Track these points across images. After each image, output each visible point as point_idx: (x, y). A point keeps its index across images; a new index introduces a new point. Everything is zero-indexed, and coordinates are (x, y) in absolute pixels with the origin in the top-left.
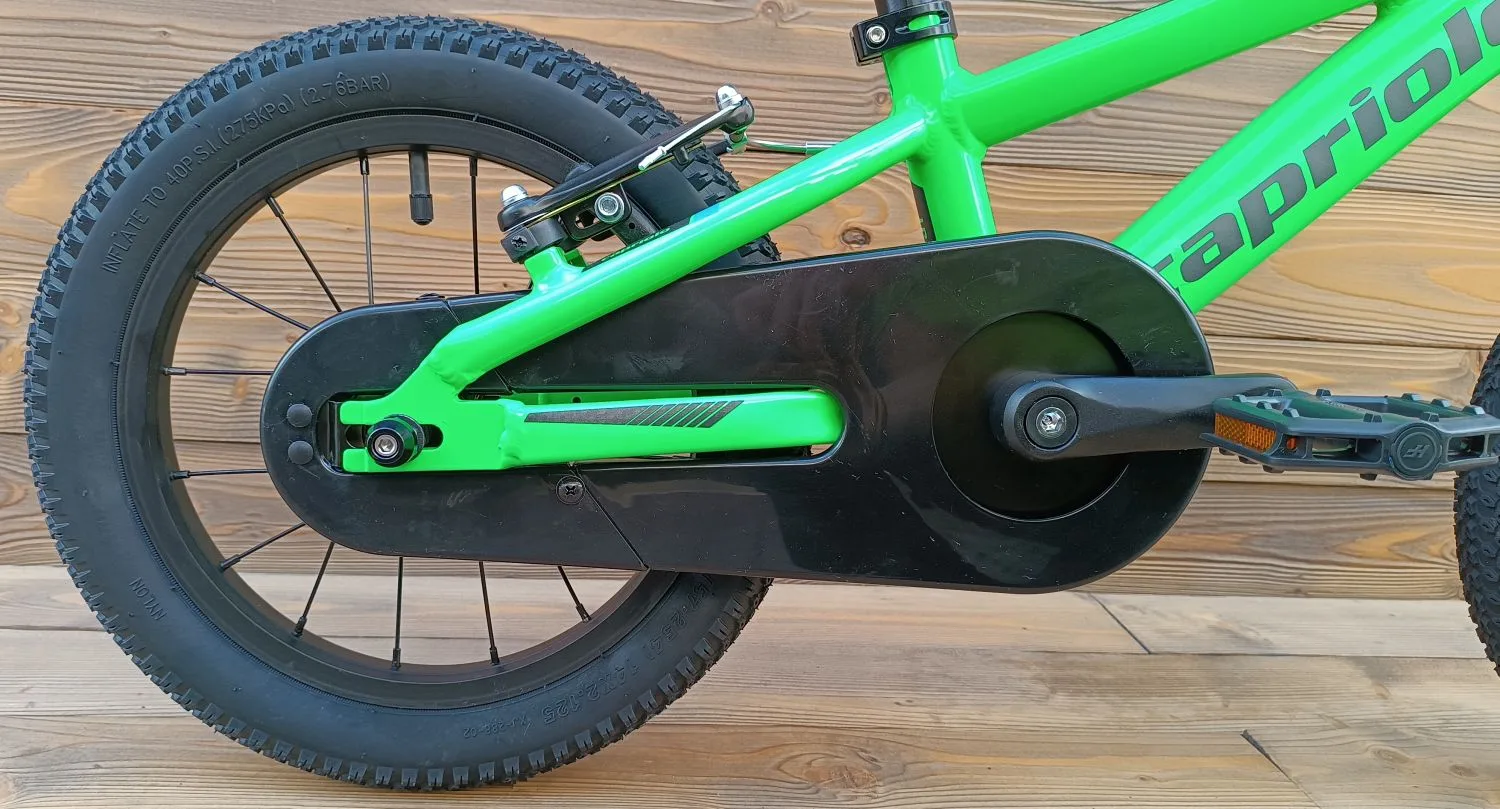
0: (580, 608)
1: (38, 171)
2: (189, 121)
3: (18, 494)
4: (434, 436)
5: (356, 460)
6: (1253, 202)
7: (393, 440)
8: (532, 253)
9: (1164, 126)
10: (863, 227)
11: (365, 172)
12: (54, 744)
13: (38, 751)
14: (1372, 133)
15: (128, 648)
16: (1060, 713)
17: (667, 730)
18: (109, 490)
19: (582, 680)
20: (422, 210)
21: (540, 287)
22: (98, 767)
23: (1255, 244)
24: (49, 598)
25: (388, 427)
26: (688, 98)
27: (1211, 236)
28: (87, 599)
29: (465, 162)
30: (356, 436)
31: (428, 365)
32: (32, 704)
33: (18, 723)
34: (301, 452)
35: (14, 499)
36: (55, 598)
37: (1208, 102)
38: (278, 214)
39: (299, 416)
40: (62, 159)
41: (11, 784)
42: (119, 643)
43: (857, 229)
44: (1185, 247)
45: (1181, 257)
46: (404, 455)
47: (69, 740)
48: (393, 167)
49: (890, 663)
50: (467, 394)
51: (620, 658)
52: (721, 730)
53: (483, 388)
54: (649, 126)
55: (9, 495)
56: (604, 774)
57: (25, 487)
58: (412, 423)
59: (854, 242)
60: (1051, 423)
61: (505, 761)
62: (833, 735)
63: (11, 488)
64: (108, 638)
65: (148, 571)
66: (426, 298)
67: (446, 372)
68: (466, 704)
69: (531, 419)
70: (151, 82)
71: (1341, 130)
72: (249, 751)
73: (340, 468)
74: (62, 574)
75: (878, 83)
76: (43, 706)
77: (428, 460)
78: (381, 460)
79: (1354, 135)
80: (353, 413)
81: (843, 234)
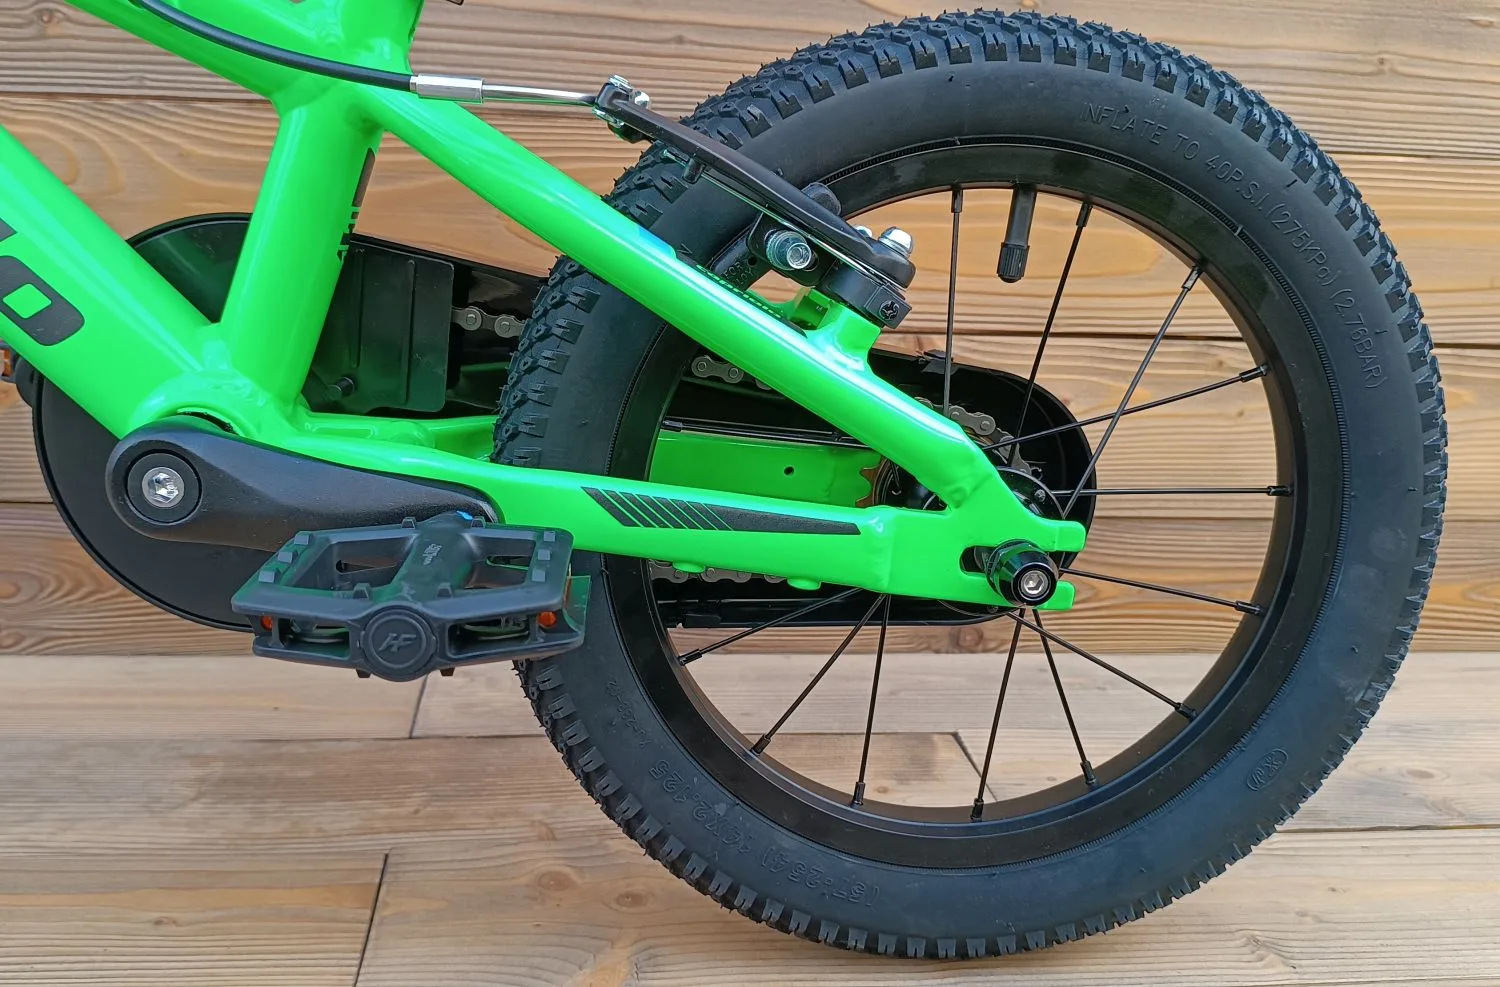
9: (444, 46)
37: (500, 10)
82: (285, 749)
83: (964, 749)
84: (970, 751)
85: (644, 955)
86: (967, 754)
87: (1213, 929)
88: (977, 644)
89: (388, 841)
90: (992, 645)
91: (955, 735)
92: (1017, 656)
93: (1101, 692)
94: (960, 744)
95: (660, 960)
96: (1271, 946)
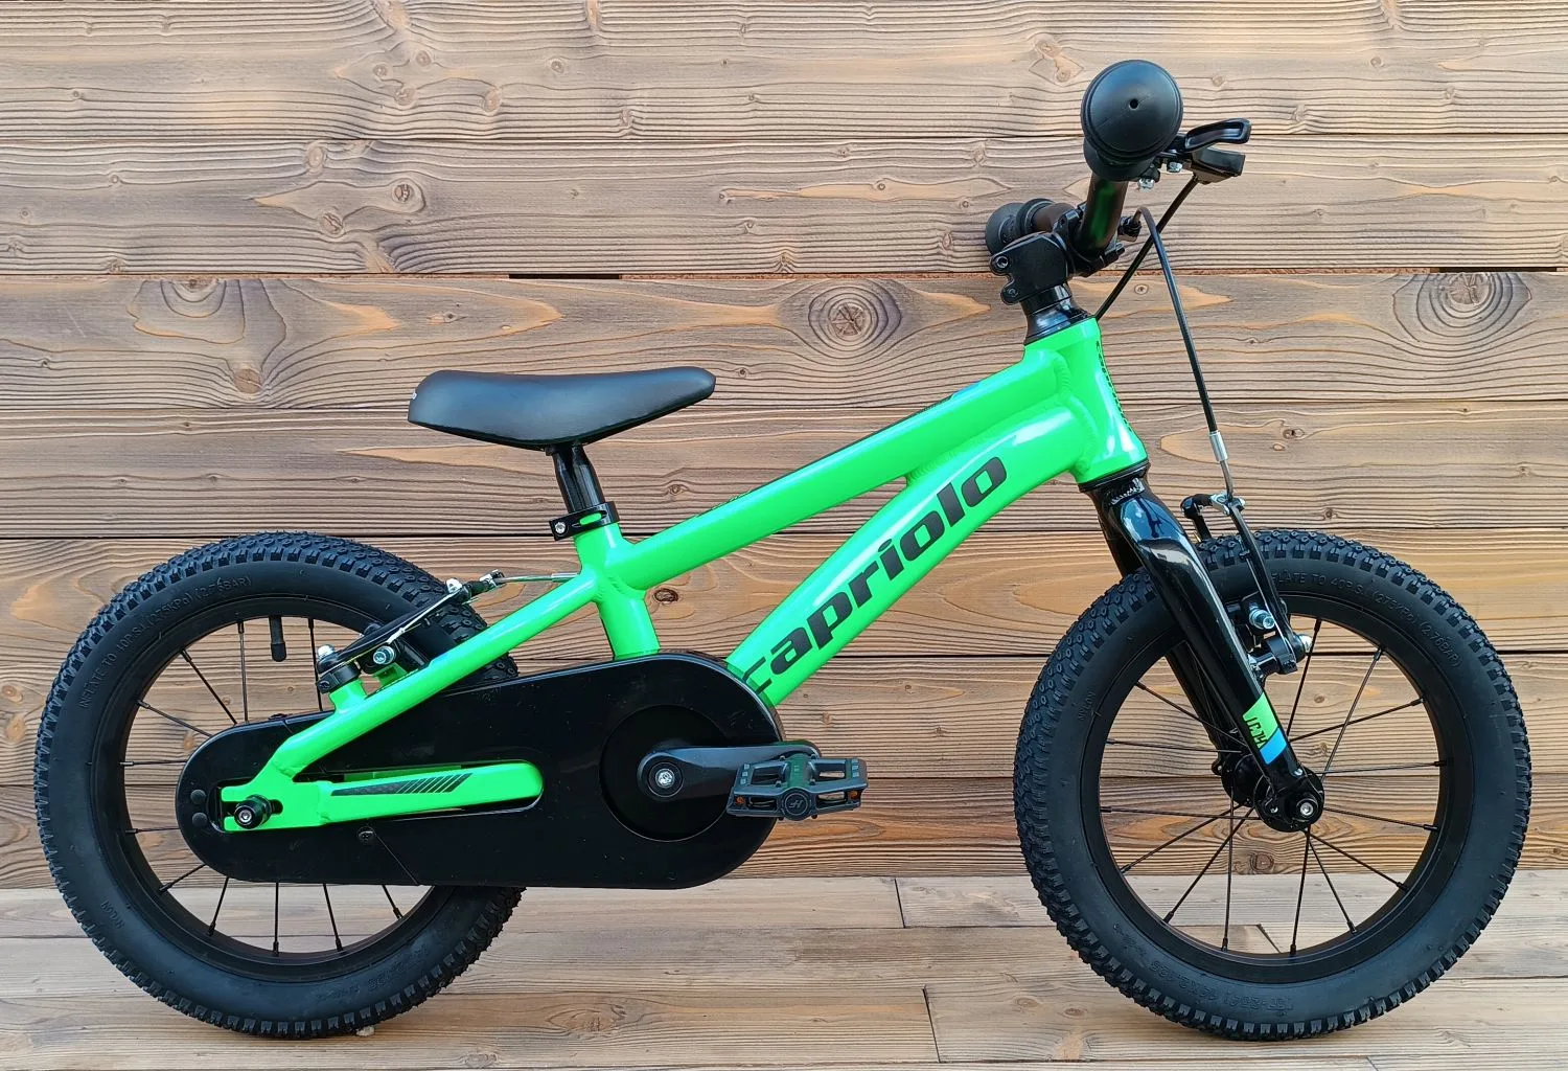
0: (396, 911)
1: (33, 590)
2: (128, 613)
3: (23, 833)
4: (276, 807)
5: (230, 824)
6: (817, 620)
7: (249, 812)
8: (336, 688)
10: (671, 588)
11: (241, 632)
12: (57, 1015)
13: (46, 1020)
14: (894, 568)
15: (101, 947)
16: (795, 975)
17: (480, 997)
18: (87, 844)
19: (395, 959)
20: (279, 652)
21: (339, 711)
22: (84, 1029)
23: (821, 645)
24: (48, 914)
25: (248, 804)
26: (522, 499)
27: (790, 643)
28: (75, 915)
29: (305, 621)
30: (231, 808)
31: (272, 763)
32: (41, 990)
33: (33, 1003)
34: (199, 819)
35: (20, 837)
36: (52, 914)
38: (188, 659)
39: (198, 797)
40: (51, 578)
41: (30, 1040)
42: (96, 944)
43: (668, 590)
44: (774, 651)
45: (770, 658)
46: (256, 820)
47: (67, 1012)
48: (258, 628)
49: (681, 943)
50: (299, 778)
51: (418, 944)
52: (521, 996)
53: (309, 774)
54: (416, 596)
55: (16, 835)
56: (423, 1027)
57: (27, 827)
58: (264, 800)
59: (664, 600)
60: (665, 779)
61: (345, 1016)
62: (602, 997)
63: (17, 827)
64: (89, 941)
65: (112, 897)
66: (275, 717)
67: (282, 768)
68: (319, 978)
69: (336, 793)
70: (114, 517)
71: (873, 568)
72: (179, 1013)
73: (222, 827)
74: (56, 895)
75: (672, 478)
76: (47, 991)
77: (275, 822)
78: (242, 825)
79: (882, 571)
80: (229, 794)
81: (656, 594)
82: (832, 933)
83: (1266, 934)
84: (1269, 935)
85: (1089, 1038)
86: (1268, 938)
87: (1421, 1027)
88: (1270, 867)
89: (922, 983)
90: (1281, 868)
91: (1259, 926)
92: (1306, 875)
93: (1358, 898)
94: (1263, 932)
95: (1100, 1040)
96: (1460, 1037)
